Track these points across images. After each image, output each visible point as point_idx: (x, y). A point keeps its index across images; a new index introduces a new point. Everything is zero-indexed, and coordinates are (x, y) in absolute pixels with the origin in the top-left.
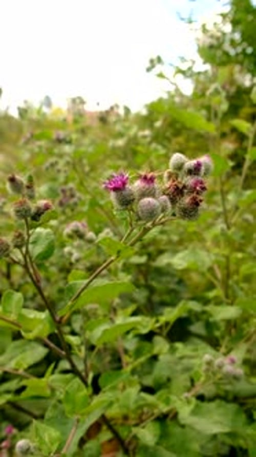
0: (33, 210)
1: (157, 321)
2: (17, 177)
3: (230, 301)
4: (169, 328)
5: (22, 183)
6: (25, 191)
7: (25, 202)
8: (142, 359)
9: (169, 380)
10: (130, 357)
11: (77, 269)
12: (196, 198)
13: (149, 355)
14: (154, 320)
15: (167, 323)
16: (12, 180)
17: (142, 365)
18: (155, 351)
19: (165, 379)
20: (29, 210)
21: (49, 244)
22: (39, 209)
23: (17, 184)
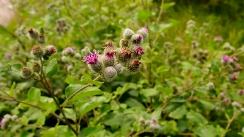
0: (44, 53)
1: (114, 95)
2: (34, 30)
3: (151, 86)
4: (119, 97)
5: (37, 34)
6: (39, 39)
7: (39, 48)
8: (105, 113)
9: (120, 127)
10: (99, 111)
11: (71, 75)
12: (138, 61)
13: (109, 111)
14: (112, 94)
15: (118, 96)
16: (31, 32)
17: (105, 116)
18: (112, 109)
19: (118, 127)
20: (42, 53)
21: (54, 67)
22: (47, 51)
23: (34, 34)
